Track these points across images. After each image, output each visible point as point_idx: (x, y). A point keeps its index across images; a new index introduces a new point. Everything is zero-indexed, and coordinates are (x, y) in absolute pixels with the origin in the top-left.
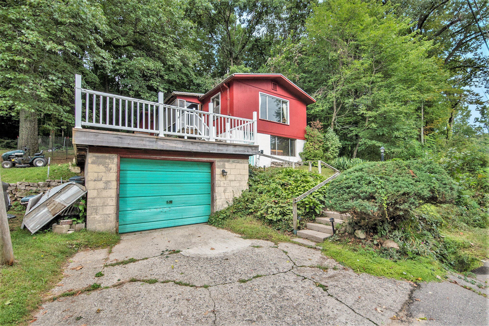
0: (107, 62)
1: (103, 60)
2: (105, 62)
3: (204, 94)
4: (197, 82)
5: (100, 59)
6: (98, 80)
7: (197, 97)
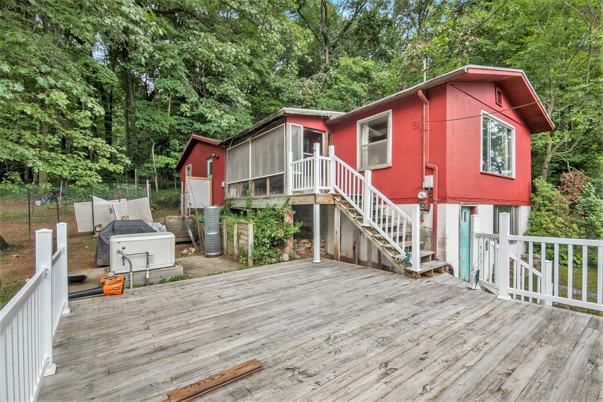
0: (140, 31)
1: (131, 26)
2: (134, 33)
3: (343, 113)
4: (277, 84)
5: (123, 22)
6: (117, 80)
7: (325, 119)
